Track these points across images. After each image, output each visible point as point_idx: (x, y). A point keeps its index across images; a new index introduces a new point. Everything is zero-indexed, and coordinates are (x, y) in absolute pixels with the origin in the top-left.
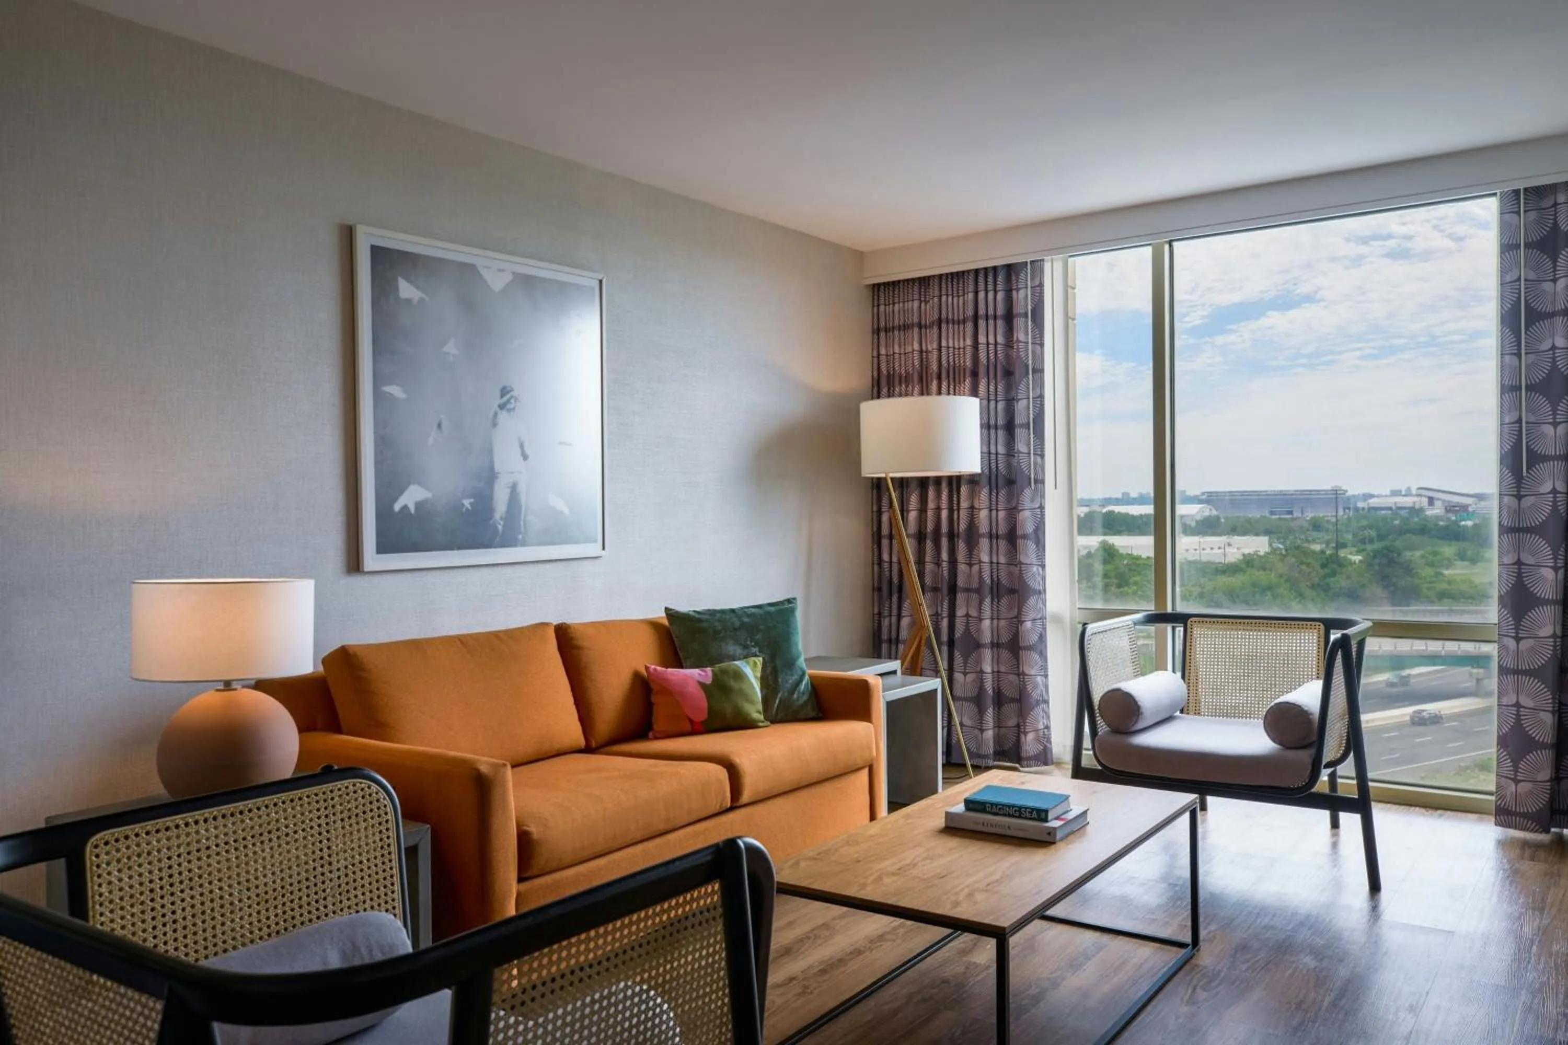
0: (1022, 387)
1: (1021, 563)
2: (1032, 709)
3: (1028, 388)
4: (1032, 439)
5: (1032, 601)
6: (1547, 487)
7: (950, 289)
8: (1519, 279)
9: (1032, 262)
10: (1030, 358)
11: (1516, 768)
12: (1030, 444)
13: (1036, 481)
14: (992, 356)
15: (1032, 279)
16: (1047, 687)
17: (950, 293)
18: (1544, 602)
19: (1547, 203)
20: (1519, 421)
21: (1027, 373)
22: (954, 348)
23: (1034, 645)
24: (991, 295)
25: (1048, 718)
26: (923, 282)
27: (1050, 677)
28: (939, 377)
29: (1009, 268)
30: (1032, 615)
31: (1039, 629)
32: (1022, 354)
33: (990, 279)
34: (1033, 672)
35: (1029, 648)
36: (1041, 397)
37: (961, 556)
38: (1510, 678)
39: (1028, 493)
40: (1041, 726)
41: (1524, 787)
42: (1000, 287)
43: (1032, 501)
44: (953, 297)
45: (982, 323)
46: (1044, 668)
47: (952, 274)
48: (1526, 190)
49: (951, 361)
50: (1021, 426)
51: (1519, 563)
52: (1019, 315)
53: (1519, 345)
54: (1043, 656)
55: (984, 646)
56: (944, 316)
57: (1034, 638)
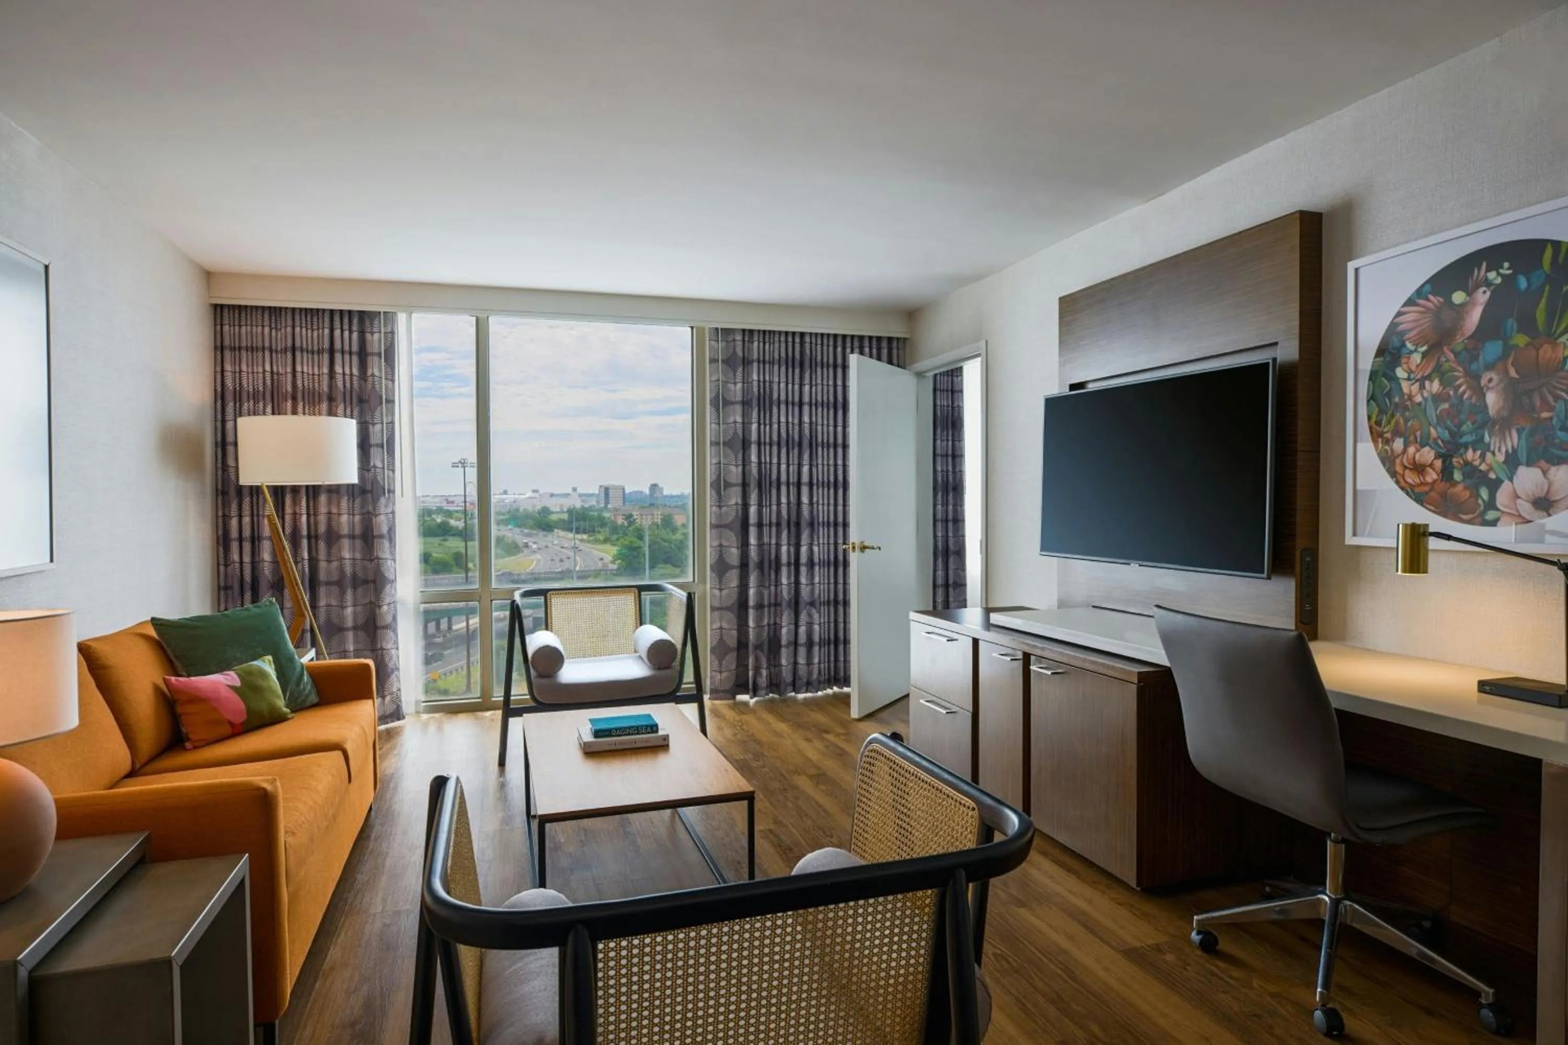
0: (377, 413)
1: (378, 558)
2: (389, 677)
3: (382, 415)
4: (386, 457)
5: (388, 587)
6: (733, 502)
7: (304, 321)
8: (719, 380)
9: (385, 312)
10: (384, 390)
11: (720, 664)
12: (384, 460)
13: (389, 491)
14: (348, 385)
15: (385, 326)
16: (398, 657)
17: (304, 325)
18: (733, 567)
19: (730, 338)
20: (720, 463)
21: (381, 403)
22: (308, 374)
23: (389, 625)
24: (346, 334)
25: (399, 681)
26: (275, 312)
27: (400, 649)
28: (294, 398)
29: (362, 314)
30: (387, 600)
31: (392, 612)
32: (377, 386)
33: (346, 320)
34: (389, 647)
35: (386, 627)
36: (393, 423)
37: (322, 555)
38: (716, 613)
39: (383, 501)
40: (395, 690)
41: (725, 675)
42: (355, 328)
43: (386, 506)
44: (307, 329)
45: (338, 357)
46: (396, 642)
47: (306, 309)
48: (721, 329)
49: (306, 385)
50: (377, 445)
51: (721, 545)
52: (372, 354)
53: (719, 418)
54: (395, 631)
55: (348, 629)
56: (298, 344)
57: (389, 619)
